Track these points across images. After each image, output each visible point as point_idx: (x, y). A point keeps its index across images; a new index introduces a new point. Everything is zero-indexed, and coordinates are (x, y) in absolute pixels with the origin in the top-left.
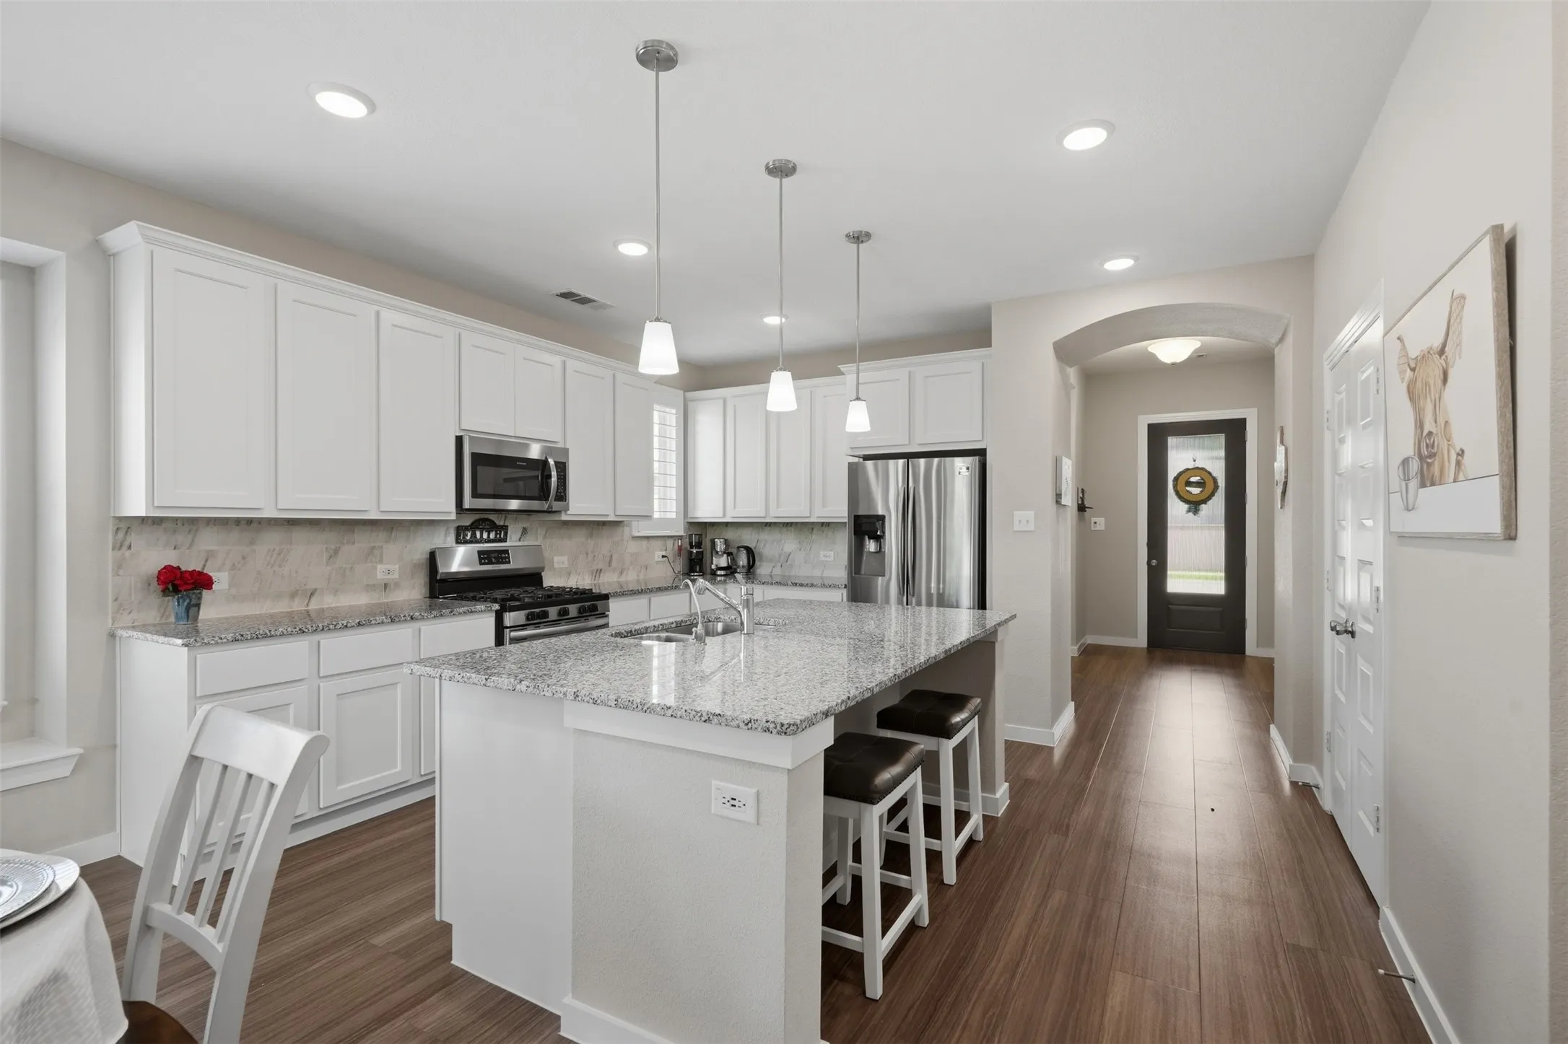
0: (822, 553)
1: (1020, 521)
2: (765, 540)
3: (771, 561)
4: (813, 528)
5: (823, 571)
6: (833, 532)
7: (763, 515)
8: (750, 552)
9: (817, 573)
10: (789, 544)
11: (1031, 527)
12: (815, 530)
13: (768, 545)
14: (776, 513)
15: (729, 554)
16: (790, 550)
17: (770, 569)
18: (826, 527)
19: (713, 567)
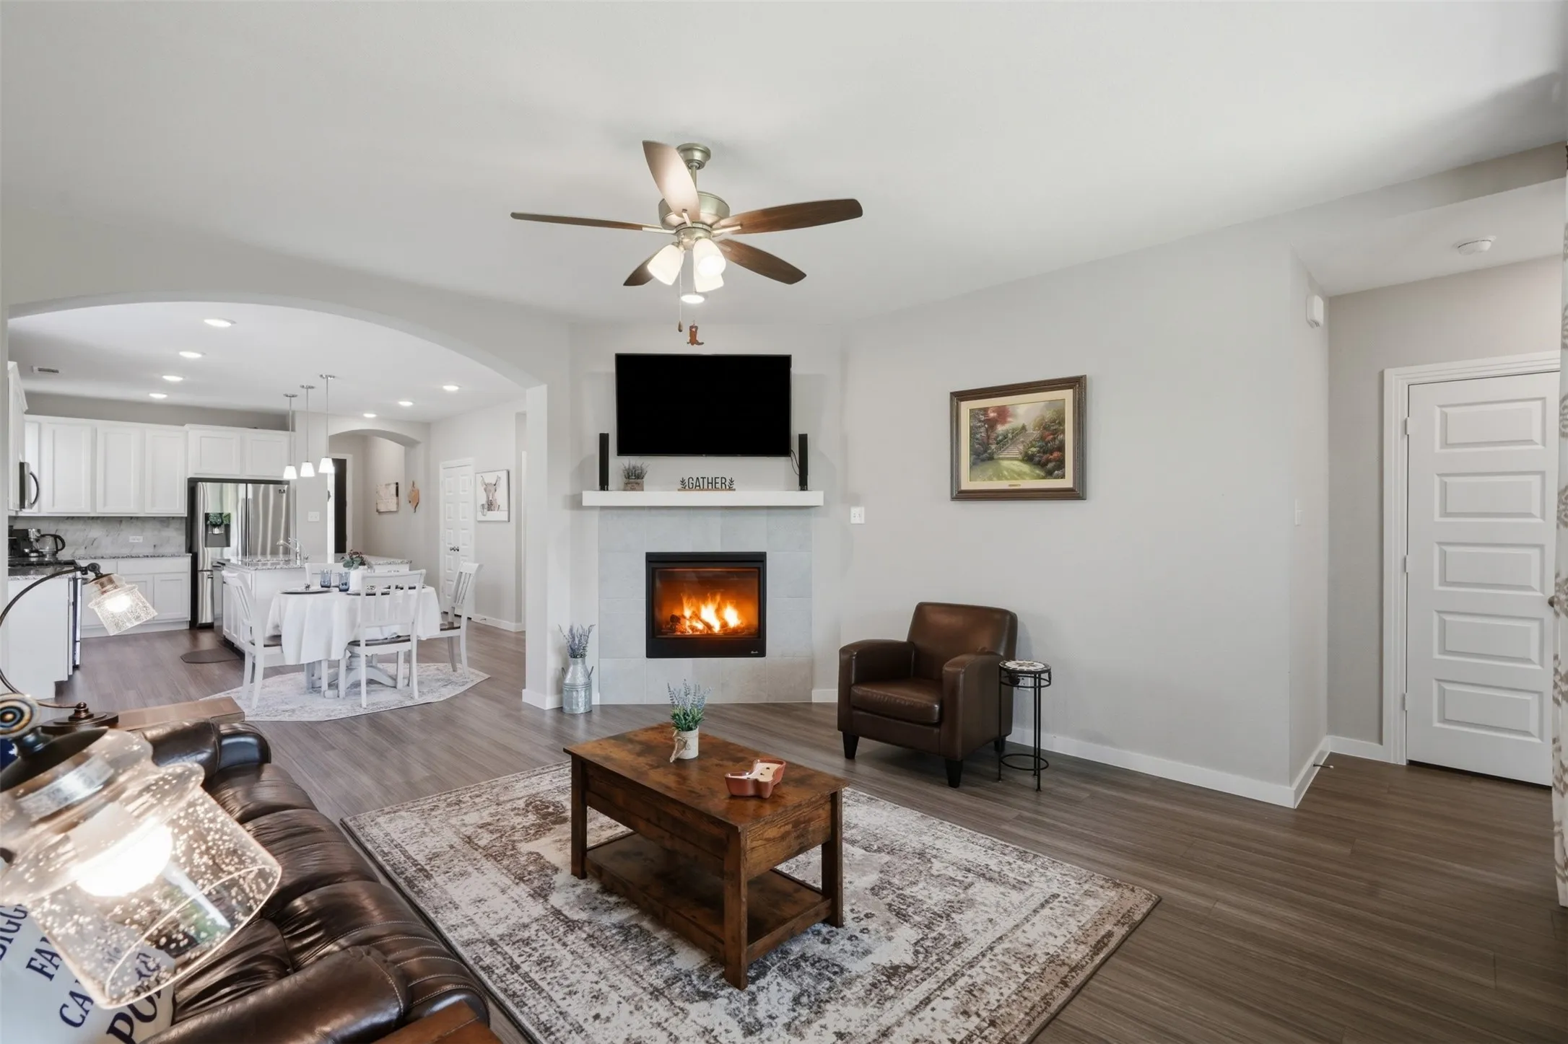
0: (131, 538)
3: (72, 543)
4: (121, 521)
5: (132, 550)
6: (143, 523)
7: (89, 510)
8: (56, 537)
10: (96, 532)
11: (318, 520)
12: (123, 522)
13: (68, 533)
14: (101, 511)
15: (37, 540)
16: (95, 537)
17: (73, 551)
18: (132, 519)
19: (27, 550)
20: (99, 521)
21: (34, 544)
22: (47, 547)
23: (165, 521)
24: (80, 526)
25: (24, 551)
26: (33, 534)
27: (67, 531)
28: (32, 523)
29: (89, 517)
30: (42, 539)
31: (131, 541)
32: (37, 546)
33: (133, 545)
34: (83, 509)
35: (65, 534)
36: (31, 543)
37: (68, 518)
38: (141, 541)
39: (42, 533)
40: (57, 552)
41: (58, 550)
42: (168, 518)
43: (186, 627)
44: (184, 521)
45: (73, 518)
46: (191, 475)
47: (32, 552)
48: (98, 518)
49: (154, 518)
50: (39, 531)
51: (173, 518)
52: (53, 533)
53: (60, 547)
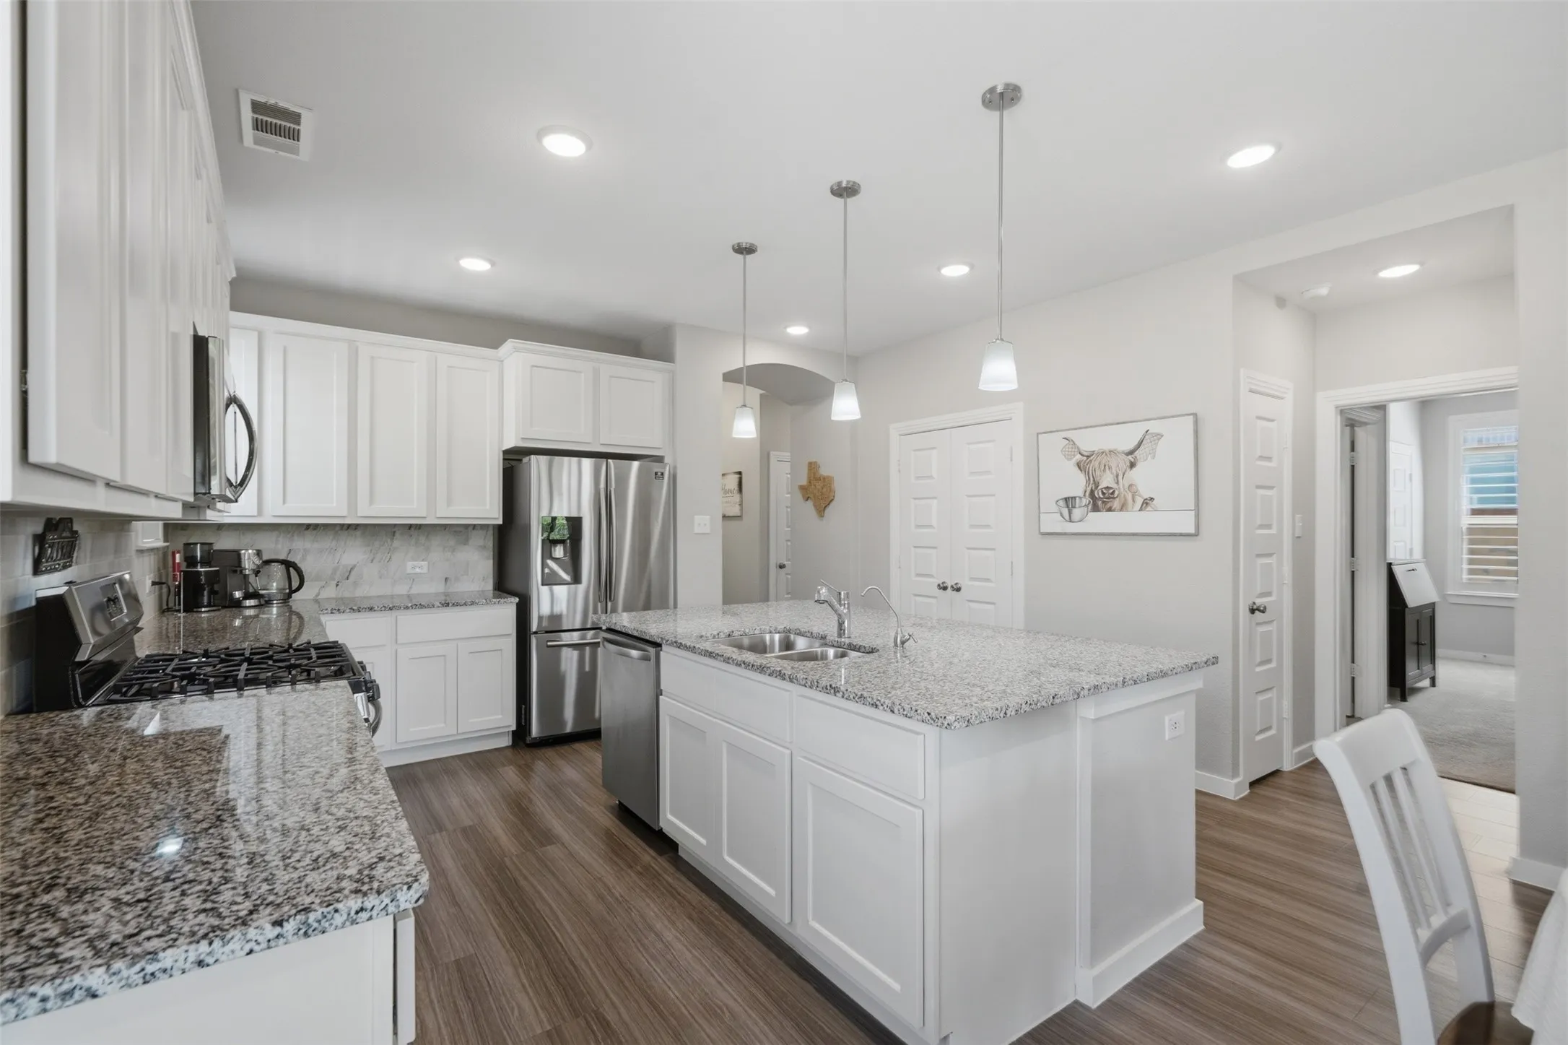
0: (410, 564)
1: (699, 524)
2: (305, 550)
3: (318, 578)
4: (394, 532)
5: (411, 588)
6: (427, 536)
8: (288, 564)
9: (402, 589)
10: (353, 553)
11: (708, 531)
12: (397, 535)
13: (311, 556)
14: (367, 512)
15: (257, 573)
16: (354, 562)
17: (316, 591)
18: (414, 530)
19: (238, 594)
20: (358, 533)
21: (252, 579)
22: (274, 583)
23: (460, 532)
24: (327, 542)
25: (232, 595)
26: (249, 561)
27: (306, 551)
28: (247, 538)
29: (342, 526)
30: (264, 570)
31: (409, 571)
32: (256, 583)
33: (413, 578)
34: (331, 507)
35: (304, 558)
36: (246, 577)
37: (308, 526)
38: (425, 570)
39: (265, 558)
40: (289, 595)
41: (292, 592)
42: (466, 526)
43: (506, 741)
44: (491, 532)
45: (316, 526)
46: (510, 443)
47: (248, 596)
48: (356, 527)
49: (445, 526)
50: (259, 553)
51: (474, 526)
52: (282, 557)
53: (295, 584)
